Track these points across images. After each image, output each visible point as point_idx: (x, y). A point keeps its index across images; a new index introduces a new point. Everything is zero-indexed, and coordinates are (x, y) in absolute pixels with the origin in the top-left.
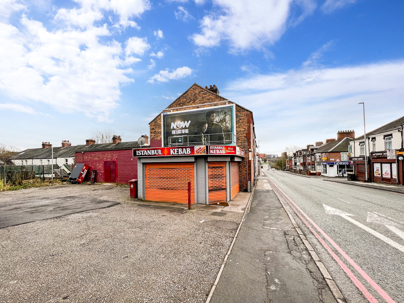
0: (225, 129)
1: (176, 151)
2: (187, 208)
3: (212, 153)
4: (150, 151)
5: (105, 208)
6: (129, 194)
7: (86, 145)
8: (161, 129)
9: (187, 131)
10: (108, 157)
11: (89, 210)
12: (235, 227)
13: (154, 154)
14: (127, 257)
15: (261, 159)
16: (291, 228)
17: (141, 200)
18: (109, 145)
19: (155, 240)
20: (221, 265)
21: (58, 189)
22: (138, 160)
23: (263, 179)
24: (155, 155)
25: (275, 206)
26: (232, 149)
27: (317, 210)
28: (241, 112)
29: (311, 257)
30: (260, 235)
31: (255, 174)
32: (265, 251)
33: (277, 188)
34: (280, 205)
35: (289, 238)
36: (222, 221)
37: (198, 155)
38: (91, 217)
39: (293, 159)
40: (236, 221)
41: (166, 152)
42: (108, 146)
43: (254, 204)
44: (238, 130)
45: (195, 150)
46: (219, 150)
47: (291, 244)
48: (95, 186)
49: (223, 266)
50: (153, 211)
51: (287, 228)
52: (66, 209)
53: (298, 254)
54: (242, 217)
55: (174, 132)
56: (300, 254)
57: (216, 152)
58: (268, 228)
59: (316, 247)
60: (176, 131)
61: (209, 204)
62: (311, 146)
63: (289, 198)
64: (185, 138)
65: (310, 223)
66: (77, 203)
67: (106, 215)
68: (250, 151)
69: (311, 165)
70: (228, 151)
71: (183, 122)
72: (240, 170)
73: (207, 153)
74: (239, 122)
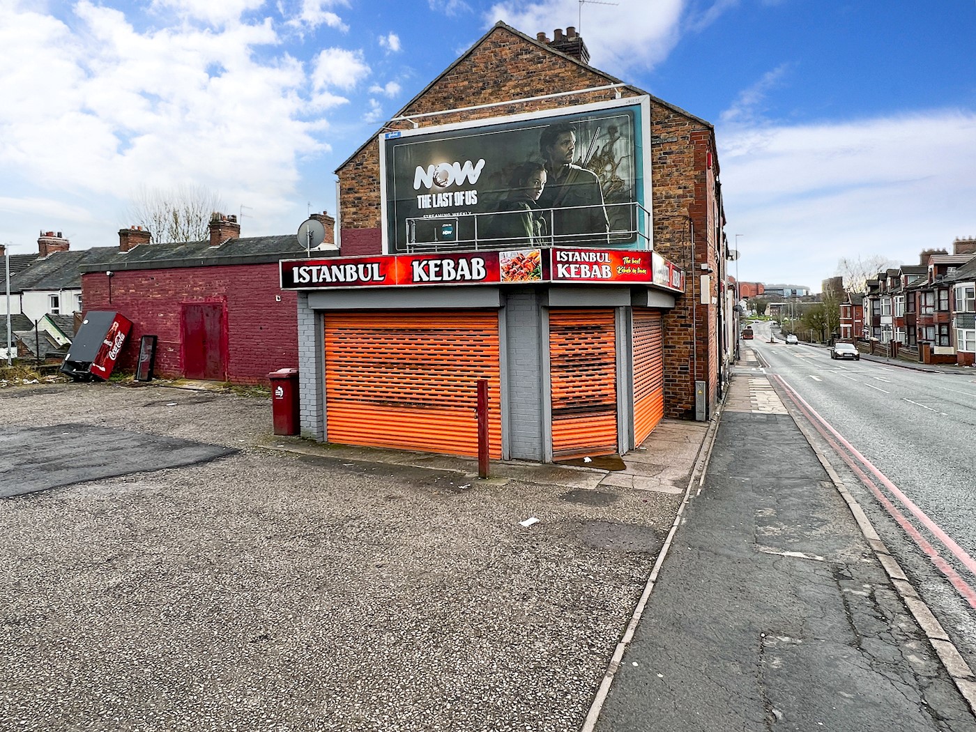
0: (612, 189)
1: (433, 270)
2: (475, 474)
3: (564, 278)
4: (340, 270)
5: (187, 465)
6: (271, 421)
7: (120, 248)
8: (379, 189)
9: (471, 198)
10: (196, 289)
11: (134, 472)
12: (651, 544)
13: (355, 278)
14: (266, 637)
15: (743, 303)
16: (859, 554)
17: (313, 442)
18: (200, 246)
19: (364, 581)
20: (602, 678)
21: (28, 399)
22: (299, 300)
23: (753, 376)
24: (359, 282)
25: (799, 474)
26: (638, 262)
27: (960, 493)
28: (670, 127)
29: (940, 662)
30: (744, 576)
31: (724, 357)
32: (763, 635)
33: (806, 408)
34: (819, 469)
35: (853, 592)
36: (603, 521)
37: (513, 282)
38: (139, 497)
39: (867, 303)
40: (652, 523)
41: (397, 271)
42: (192, 252)
43: (720, 465)
44: (658, 195)
45: (501, 265)
46: (591, 264)
47: (863, 615)
48: (153, 391)
49: (607, 681)
50: (352, 481)
51: (845, 555)
52: (58, 468)
53: (888, 652)
54: (676, 509)
55: (424, 202)
56: (895, 649)
57: (578, 273)
58: (774, 551)
59: (959, 628)
60: (431, 198)
61: (555, 460)
62: (939, 253)
63: (851, 447)
64: (466, 224)
65: (932, 540)
66: (95, 447)
67: (193, 490)
68: (706, 272)
69: (937, 327)
70: (624, 271)
71: (457, 164)
72: (666, 341)
73: (547, 276)
74: (665, 163)
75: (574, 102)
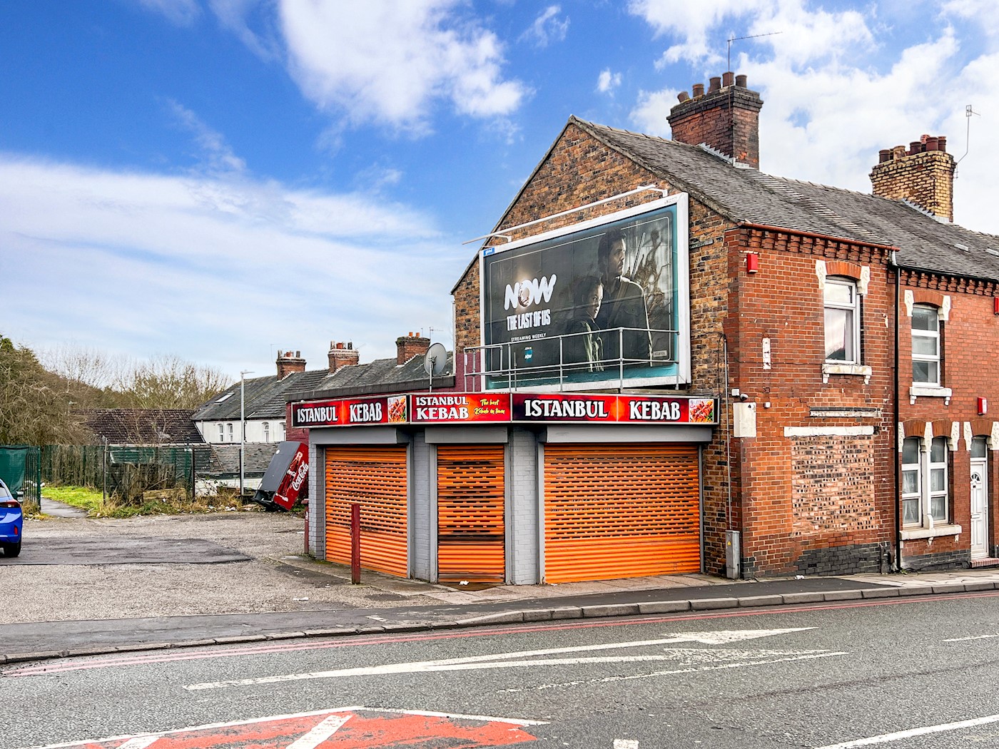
0: (655, 303)
1: (359, 412)
3: (423, 420)
4: (318, 412)
9: (544, 318)
13: (325, 419)
24: (326, 422)
26: (496, 403)
28: (708, 227)
41: (343, 412)
45: (389, 408)
46: (448, 408)
55: (512, 323)
57: (437, 415)
70: (482, 412)
71: (536, 281)
74: (703, 270)
75: (630, 204)
